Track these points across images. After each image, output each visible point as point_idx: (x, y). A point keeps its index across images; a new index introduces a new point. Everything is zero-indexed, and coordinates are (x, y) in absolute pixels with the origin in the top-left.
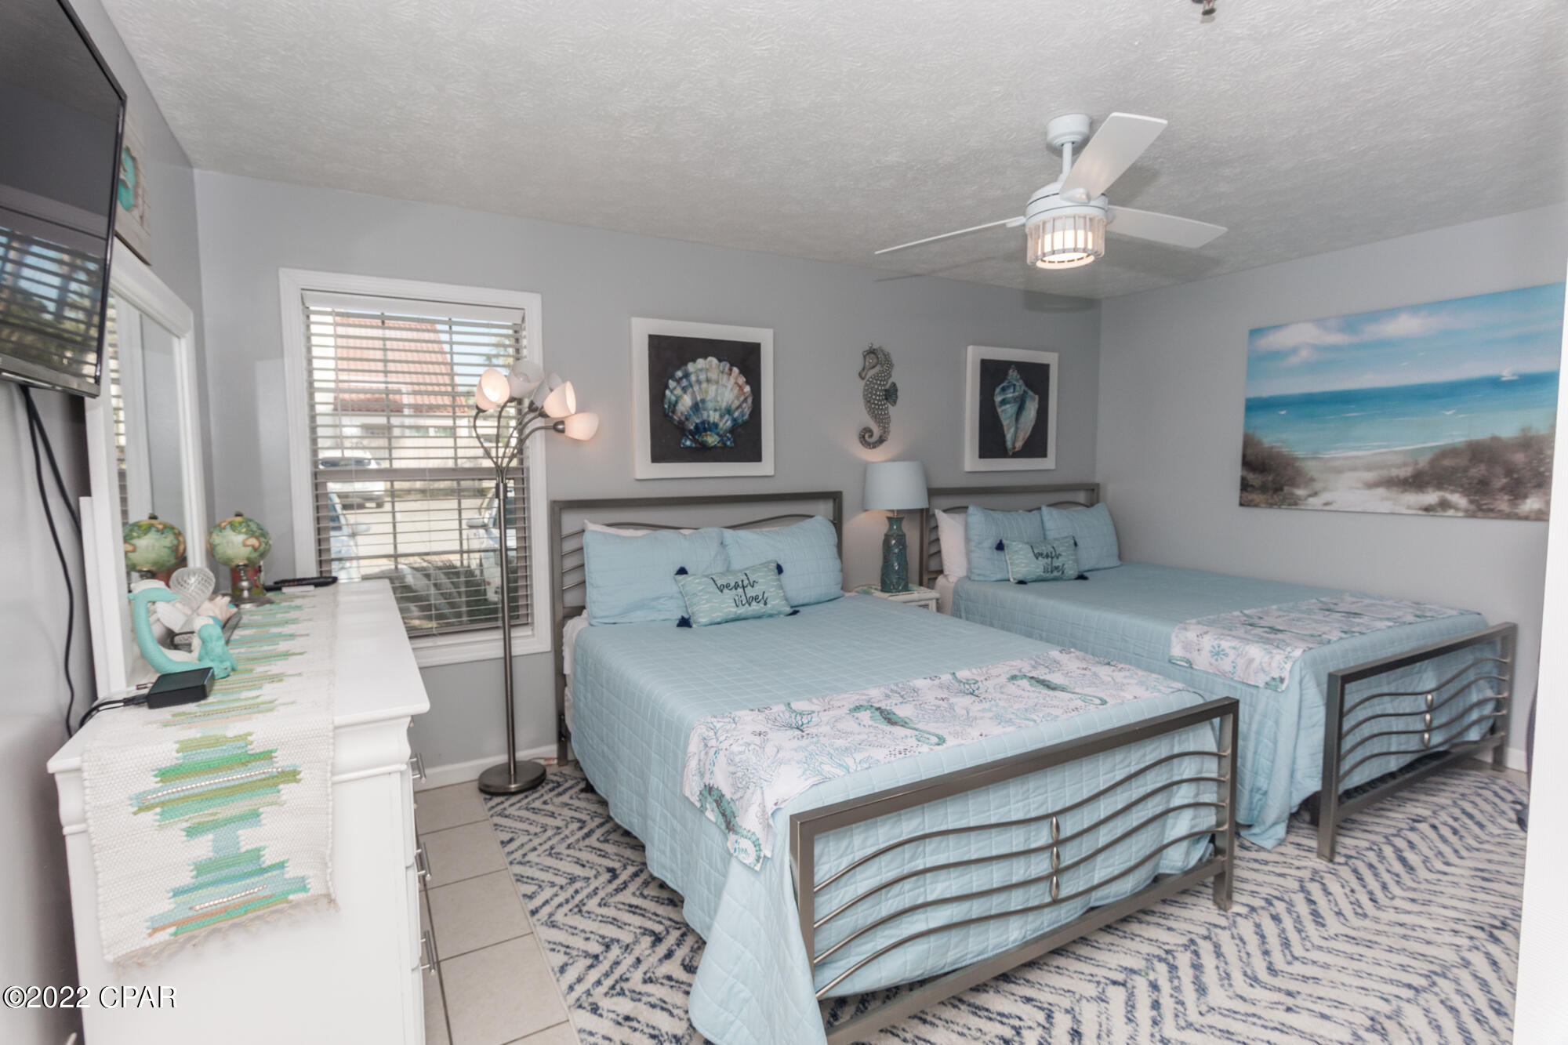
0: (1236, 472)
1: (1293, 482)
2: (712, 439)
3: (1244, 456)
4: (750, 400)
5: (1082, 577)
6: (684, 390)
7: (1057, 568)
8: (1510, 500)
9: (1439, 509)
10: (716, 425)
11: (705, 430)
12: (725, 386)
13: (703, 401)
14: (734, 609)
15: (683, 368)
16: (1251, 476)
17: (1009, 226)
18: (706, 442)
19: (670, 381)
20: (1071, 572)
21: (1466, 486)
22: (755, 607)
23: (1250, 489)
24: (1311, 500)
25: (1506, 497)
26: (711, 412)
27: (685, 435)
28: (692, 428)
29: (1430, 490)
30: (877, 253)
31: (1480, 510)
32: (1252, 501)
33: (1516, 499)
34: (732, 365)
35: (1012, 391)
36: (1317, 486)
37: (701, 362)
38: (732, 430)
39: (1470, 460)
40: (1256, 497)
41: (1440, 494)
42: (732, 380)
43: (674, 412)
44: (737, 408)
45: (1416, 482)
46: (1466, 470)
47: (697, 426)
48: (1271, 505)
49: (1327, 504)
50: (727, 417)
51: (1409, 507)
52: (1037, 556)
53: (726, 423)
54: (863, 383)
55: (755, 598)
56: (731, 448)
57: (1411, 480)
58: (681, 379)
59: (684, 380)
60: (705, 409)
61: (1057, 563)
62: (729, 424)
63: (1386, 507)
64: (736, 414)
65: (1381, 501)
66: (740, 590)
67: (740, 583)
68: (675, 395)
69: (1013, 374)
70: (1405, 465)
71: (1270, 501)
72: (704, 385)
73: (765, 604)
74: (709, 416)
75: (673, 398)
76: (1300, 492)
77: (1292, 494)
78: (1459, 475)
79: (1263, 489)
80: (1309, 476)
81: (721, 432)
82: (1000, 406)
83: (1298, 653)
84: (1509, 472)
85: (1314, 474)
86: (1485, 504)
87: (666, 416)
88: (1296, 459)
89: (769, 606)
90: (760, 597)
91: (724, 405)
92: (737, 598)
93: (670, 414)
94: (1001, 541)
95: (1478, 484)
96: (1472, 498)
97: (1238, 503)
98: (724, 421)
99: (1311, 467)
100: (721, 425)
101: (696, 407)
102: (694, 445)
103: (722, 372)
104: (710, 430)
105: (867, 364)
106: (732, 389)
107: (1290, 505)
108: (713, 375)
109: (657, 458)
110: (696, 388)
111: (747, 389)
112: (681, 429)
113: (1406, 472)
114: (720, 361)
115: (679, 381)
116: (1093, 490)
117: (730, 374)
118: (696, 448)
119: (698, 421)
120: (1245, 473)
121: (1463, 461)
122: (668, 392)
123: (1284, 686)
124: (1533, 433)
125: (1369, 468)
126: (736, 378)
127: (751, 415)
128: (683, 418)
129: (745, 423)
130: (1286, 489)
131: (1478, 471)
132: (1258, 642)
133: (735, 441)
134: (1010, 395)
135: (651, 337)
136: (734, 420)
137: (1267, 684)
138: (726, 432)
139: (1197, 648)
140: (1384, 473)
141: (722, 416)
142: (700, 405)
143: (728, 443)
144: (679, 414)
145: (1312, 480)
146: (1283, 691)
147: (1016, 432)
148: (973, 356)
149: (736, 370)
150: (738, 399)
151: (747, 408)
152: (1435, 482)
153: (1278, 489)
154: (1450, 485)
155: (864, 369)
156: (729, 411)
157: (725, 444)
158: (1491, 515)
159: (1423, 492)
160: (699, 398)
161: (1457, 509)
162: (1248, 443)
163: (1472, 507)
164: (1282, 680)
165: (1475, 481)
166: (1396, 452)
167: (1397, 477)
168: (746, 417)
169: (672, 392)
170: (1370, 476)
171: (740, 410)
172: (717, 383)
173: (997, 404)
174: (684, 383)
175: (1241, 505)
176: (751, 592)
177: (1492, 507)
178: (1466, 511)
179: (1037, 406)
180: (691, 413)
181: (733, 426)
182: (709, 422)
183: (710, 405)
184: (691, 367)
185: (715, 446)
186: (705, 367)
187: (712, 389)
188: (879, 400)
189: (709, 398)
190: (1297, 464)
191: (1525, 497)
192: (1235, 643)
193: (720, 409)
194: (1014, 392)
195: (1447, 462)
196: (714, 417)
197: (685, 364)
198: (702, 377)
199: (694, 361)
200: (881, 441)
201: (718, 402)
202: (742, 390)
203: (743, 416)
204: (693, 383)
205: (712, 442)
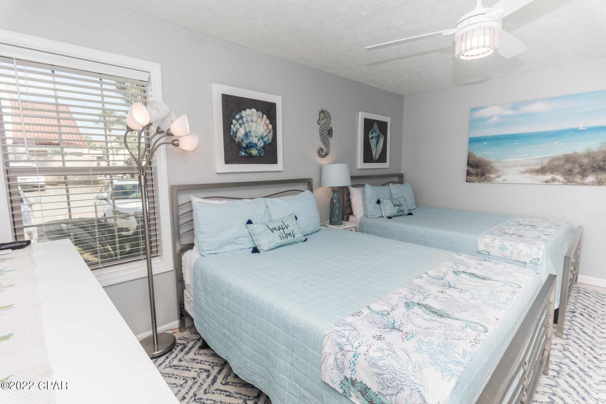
0: (464, 168)
1: (489, 172)
2: (254, 152)
3: (468, 161)
4: (272, 132)
5: (410, 214)
6: (240, 125)
7: (401, 210)
8: (581, 177)
9: (552, 181)
10: (256, 145)
11: (251, 147)
12: (260, 125)
13: (250, 132)
14: (280, 241)
15: (240, 113)
16: (471, 170)
17: (443, 34)
18: (252, 153)
19: (233, 120)
20: (406, 212)
21: (563, 172)
22: (290, 239)
23: (470, 175)
24: (497, 179)
25: (579, 176)
26: (254, 138)
27: (242, 150)
28: (245, 146)
29: (548, 174)
30: (366, 48)
31: (569, 182)
32: (472, 180)
33: (583, 177)
34: (263, 114)
35: (375, 133)
36: (500, 173)
37: (248, 111)
38: (264, 148)
39: (565, 162)
40: (473, 178)
41: (552, 175)
42: (263, 122)
43: (235, 137)
44: (266, 136)
45: (542, 171)
46: (563, 166)
47: (247, 145)
48: (480, 181)
49: (504, 180)
50: (261, 140)
51: (539, 181)
52: (395, 205)
53: (261, 144)
54: (319, 126)
55: (289, 234)
56: (264, 156)
57: (540, 170)
58: (239, 119)
59: (240, 120)
60: (251, 136)
61: (402, 208)
62: (262, 144)
63: (529, 181)
64: (265, 139)
65: (528, 178)
66: (281, 230)
67: (281, 227)
68: (236, 128)
69: (375, 126)
70: (538, 164)
71: (480, 180)
72: (250, 123)
73: (294, 237)
74: (252, 140)
75: (235, 130)
76: (492, 176)
77: (489, 177)
78: (560, 168)
79: (477, 175)
80: (496, 169)
81: (259, 149)
82: (371, 140)
83: (543, 246)
84: (581, 166)
85: (499, 169)
86: (571, 179)
87: (232, 139)
88: (491, 162)
89: (296, 238)
90: (292, 234)
91: (260, 134)
92: (280, 235)
93: (234, 138)
94: (379, 199)
95: (568, 171)
96: (565, 177)
97: (465, 181)
98: (260, 143)
99: (497, 166)
100: (258, 145)
101: (246, 135)
102: (246, 155)
103: (259, 117)
104: (253, 147)
105: (321, 117)
106: (263, 126)
107: (488, 181)
108: (254, 118)
109: (228, 161)
110: (246, 125)
111: (270, 126)
112: (239, 146)
113: (538, 167)
114: (257, 111)
115: (238, 120)
116: (401, 176)
117: (262, 118)
118: (247, 157)
119: (247, 142)
120: (468, 168)
121: (562, 162)
122: (232, 126)
123: (540, 262)
124: (591, 151)
125: (522, 166)
126: (265, 121)
127: (272, 140)
128: (240, 141)
129: (270, 144)
130: (486, 174)
131: (568, 166)
132: (522, 242)
133: (265, 153)
134: (374, 135)
135: (223, 95)
136: (265, 142)
137: (531, 261)
138: (261, 148)
139: (492, 246)
140: (529, 168)
141: (259, 140)
142: (248, 133)
143: (262, 154)
144: (238, 138)
145: (498, 171)
146: (540, 264)
147: (376, 151)
148: (361, 116)
149: (265, 116)
150: (266, 132)
151: (270, 136)
152: (550, 171)
153: (483, 175)
154: (556, 172)
155: (320, 119)
156: (262, 138)
157: (260, 154)
158: (574, 184)
159: (545, 175)
160: (248, 131)
161: (559, 182)
162: (470, 156)
163: (566, 181)
164: (539, 259)
165: (567, 170)
166: (534, 159)
167: (534, 169)
168: (270, 141)
169: (234, 126)
170: (523, 169)
171: (267, 137)
172: (256, 122)
173: (370, 138)
174: (240, 121)
175: (467, 181)
176: (287, 231)
177: (573, 180)
178: (563, 182)
179: (383, 140)
180: (244, 138)
181: (264, 146)
182: (253, 143)
183: (253, 134)
184: (243, 113)
185: (256, 156)
186: (250, 114)
187: (254, 125)
188: (326, 135)
189: (252, 130)
190: (491, 164)
191: (587, 176)
192: (512, 243)
193: (258, 136)
194: (376, 134)
195: (555, 163)
196: (255, 140)
197: (241, 112)
198: (249, 119)
199: (245, 110)
200: (327, 154)
201: (257, 132)
202: (268, 127)
203: (269, 140)
204: (245, 122)
205: (255, 153)
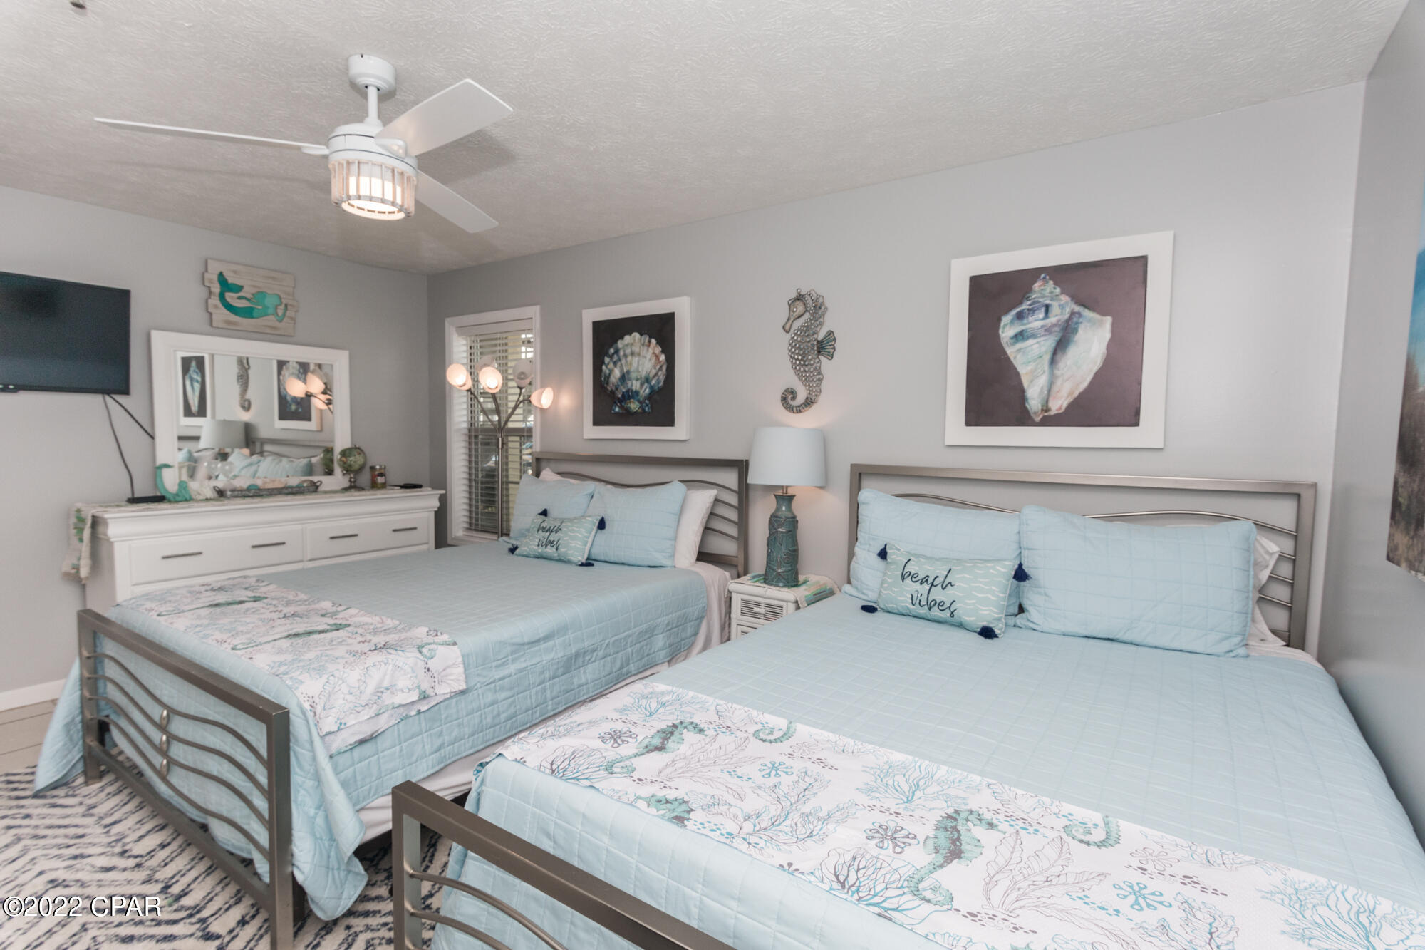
2: (634, 406)
4: (664, 368)
6: (615, 364)
10: (637, 393)
11: (629, 398)
12: (645, 357)
13: (628, 372)
15: (614, 346)
18: (630, 408)
19: (606, 358)
26: (634, 382)
27: (615, 403)
28: (620, 396)
34: (650, 337)
37: (627, 338)
38: (650, 397)
42: (651, 351)
43: (608, 383)
44: (654, 376)
47: (623, 395)
50: (646, 385)
53: (645, 391)
56: (649, 413)
58: (613, 354)
59: (615, 356)
60: (630, 379)
62: (647, 391)
64: (653, 382)
68: (609, 369)
72: (629, 358)
74: (632, 385)
75: (608, 372)
81: (641, 399)
82: (1013, 343)
87: (603, 387)
91: (644, 374)
93: (605, 385)
98: (643, 389)
100: (641, 392)
101: (623, 378)
102: (621, 411)
103: (643, 345)
104: (633, 397)
105: (793, 313)
106: (650, 360)
108: (636, 349)
109: (597, 422)
110: (623, 361)
111: (663, 357)
112: (612, 397)
114: (641, 335)
115: (611, 357)
117: (649, 346)
118: (622, 413)
119: (624, 390)
122: (604, 367)
126: (654, 348)
127: (665, 381)
128: (614, 389)
129: (661, 389)
133: (652, 407)
135: (594, 323)
136: (652, 388)
138: (645, 398)
141: (642, 385)
142: (626, 376)
143: (647, 409)
144: (611, 385)
149: (653, 341)
150: (655, 368)
151: (663, 376)
156: (647, 380)
157: (644, 410)
160: (625, 371)
168: (661, 384)
169: (606, 366)
171: (657, 378)
172: (639, 355)
173: (1006, 340)
174: (615, 358)
180: (619, 383)
181: (650, 394)
182: (632, 390)
183: (633, 375)
184: (620, 344)
185: (636, 412)
186: (632, 340)
187: (635, 360)
189: (632, 369)
193: (641, 378)
196: (636, 385)
197: (616, 342)
198: (628, 351)
199: (622, 338)
200: (809, 403)
201: (639, 372)
202: (659, 359)
203: (659, 383)
204: (621, 357)
205: (635, 408)
